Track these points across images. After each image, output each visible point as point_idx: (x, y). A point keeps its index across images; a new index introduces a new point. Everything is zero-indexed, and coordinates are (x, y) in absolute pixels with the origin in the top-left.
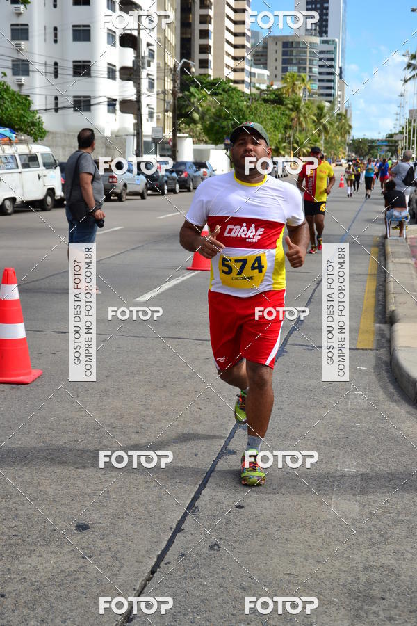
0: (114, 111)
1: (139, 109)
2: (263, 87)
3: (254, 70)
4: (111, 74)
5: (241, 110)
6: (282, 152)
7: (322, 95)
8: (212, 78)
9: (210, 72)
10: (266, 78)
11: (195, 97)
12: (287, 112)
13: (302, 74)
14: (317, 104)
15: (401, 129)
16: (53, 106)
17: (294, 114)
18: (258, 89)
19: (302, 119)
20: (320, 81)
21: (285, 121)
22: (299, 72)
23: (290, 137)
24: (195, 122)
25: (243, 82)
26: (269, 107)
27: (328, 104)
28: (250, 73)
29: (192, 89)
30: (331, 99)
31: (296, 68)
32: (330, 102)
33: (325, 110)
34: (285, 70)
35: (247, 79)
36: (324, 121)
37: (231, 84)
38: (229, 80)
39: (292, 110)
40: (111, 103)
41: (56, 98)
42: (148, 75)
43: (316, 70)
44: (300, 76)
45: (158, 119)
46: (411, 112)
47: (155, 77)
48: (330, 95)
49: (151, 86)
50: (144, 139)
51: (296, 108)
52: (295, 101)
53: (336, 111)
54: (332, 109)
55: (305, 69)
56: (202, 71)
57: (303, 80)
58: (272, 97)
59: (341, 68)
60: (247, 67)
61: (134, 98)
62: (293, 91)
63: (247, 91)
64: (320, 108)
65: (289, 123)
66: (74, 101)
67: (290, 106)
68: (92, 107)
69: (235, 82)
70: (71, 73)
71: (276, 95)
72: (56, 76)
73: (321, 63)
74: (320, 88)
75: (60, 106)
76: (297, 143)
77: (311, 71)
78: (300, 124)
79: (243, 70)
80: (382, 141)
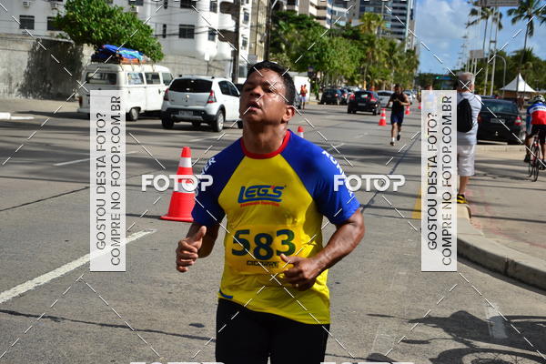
0: (213, 40)
1: (237, 39)
2: (343, 24)
3: (335, 8)
4: (213, 8)
5: (324, 44)
6: (357, 82)
7: (395, 33)
8: (298, 14)
9: (297, 8)
10: (345, 16)
11: (282, 29)
12: (363, 47)
13: (378, 14)
14: (390, 41)
15: (462, 66)
16: (161, 33)
17: (369, 50)
18: (338, 25)
19: (375, 53)
20: (393, 20)
21: (361, 55)
22: (375, 11)
23: (364, 68)
24: (281, 51)
25: (325, 18)
26: (348, 42)
27: (399, 42)
28: (332, 11)
29: (281, 22)
30: (402, 37)
31: (372, 9)
32: (401, 39)
33: (397, 47)
34: (362, 10)
35: (329, 16)
36: (396, 56)
37: (315, 20)
38: (312, 16)
39: (367, 45)
40: (212, 33)
41: (165, 26)
42: (244, 9)
43: (390, 10)
44: (375, 16)
45: (250, 48)
46: (471, 52)
47: (250, 11)
48: (401, 33)
49: (246, 19)
50: (240, 65)
51: (371, 44)
52: (370, 37)
53: (406, 48)
54: (403, 46)
55: (380, 9)
56: (290, 7)
57: (379, 19)
58: (350, 33)
59: (412, 10)
60: (329, 6)
61: (233, 29)
62: (369, 28)
63: (328, 26)
64: (392, 45)
65: (364, 56)
66: (180, 29)
67: (366, 42)
68: (195, 36)
69: (318, 18)
70: (179, 6)
71: (354, 32)
72: (166, 7)
73: (395, 5)
74: (392, 26)
75: (167, 33)
76: (370, 74)
77: (385, 12)
78: (374, 57)
79: (325, 8)
80: (446, 76)
